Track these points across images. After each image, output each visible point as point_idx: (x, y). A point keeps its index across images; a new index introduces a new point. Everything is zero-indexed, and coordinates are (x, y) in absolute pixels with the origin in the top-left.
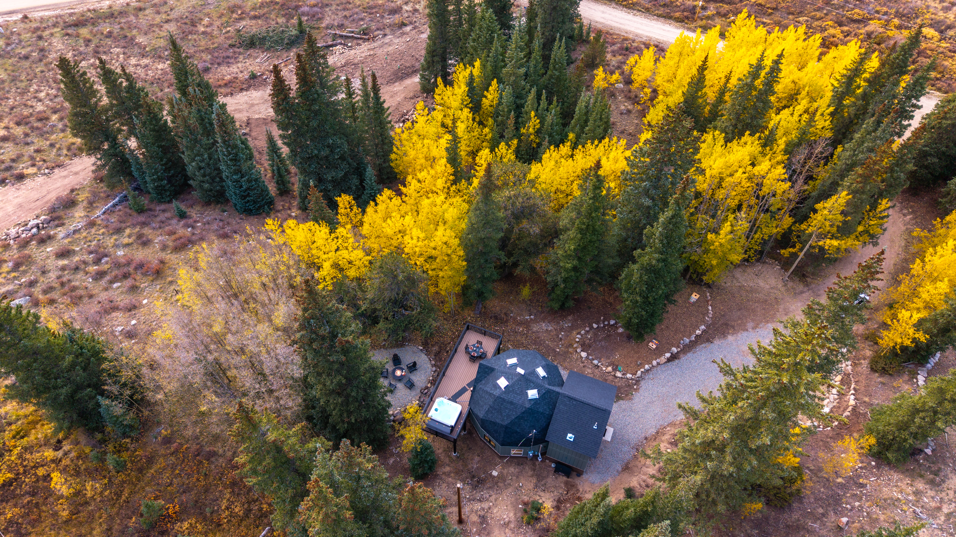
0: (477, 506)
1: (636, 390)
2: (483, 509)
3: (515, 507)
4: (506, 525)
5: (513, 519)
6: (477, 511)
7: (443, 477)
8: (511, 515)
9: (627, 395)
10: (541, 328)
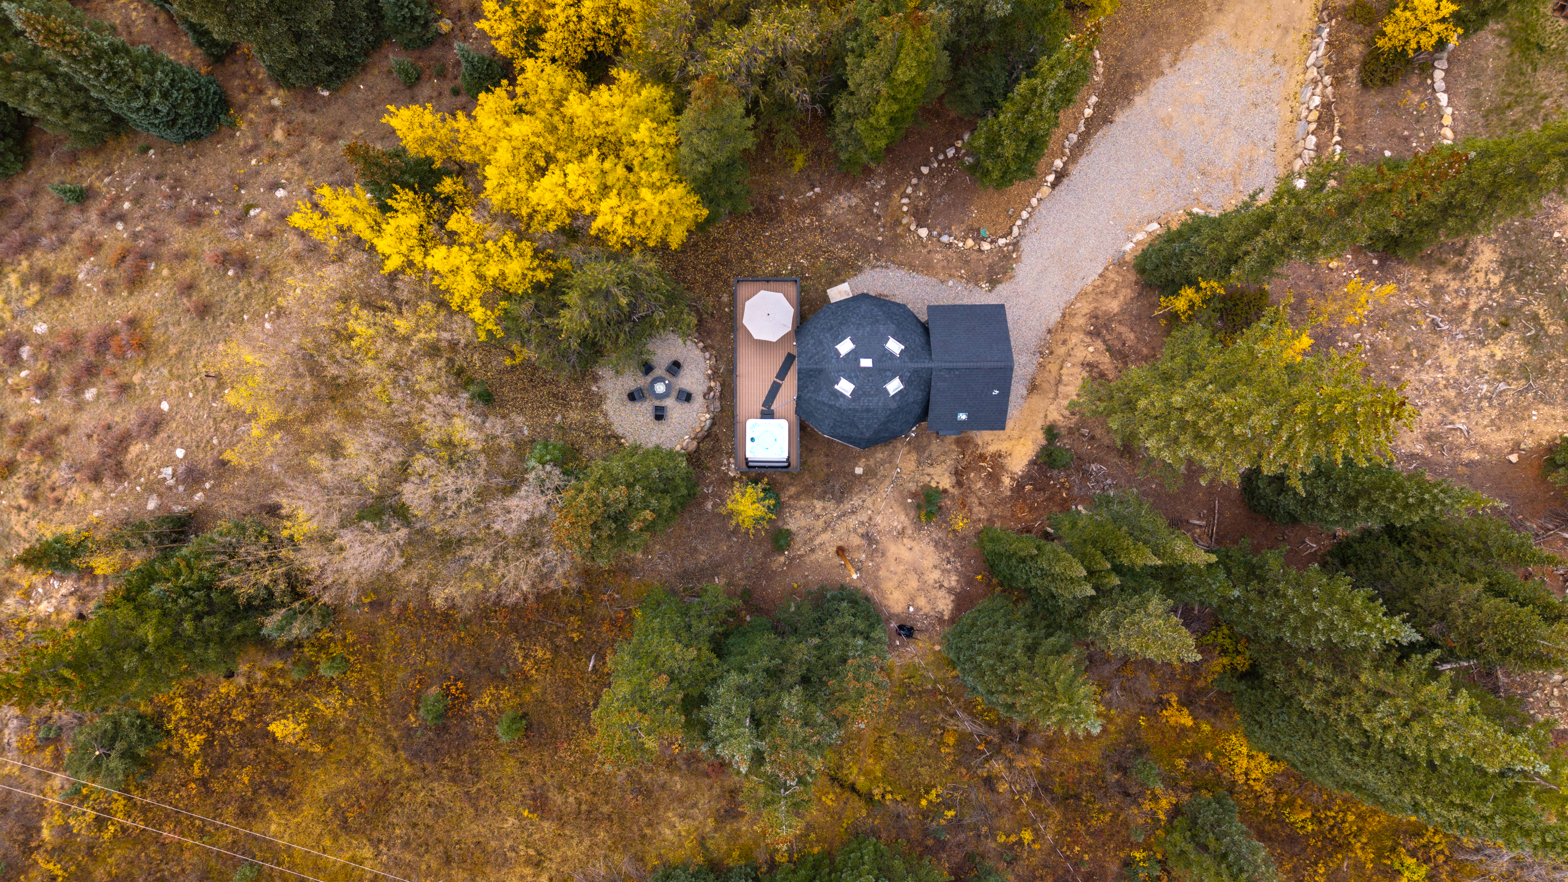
0: (853, 522)
1: (1018, 260)
2: (863, 523)
3: (904, 506)
4: (902, 533)
5: (907, 522)
6: (855, 530)
7: (792, 502)
8: (903, 517)
9: (1005, 273)
10: (839, 207)
